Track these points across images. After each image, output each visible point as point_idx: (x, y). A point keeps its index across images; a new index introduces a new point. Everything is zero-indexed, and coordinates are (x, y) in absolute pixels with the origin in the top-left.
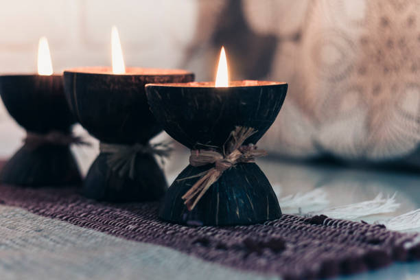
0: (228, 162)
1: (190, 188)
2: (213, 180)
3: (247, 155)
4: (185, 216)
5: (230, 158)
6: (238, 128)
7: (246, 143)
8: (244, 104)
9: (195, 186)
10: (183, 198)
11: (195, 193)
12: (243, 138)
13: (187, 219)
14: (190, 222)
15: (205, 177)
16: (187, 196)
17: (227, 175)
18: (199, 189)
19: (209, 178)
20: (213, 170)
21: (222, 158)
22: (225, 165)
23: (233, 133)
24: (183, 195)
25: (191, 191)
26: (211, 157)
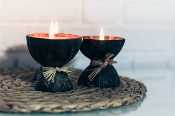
0: (104, 65)
1: (91, 73)
2: (99, 71)
3: (110, 63)
4: (88, 83)
5: (105, 64)
6: (108, 54)
7: (111, 59)
8: (111, 46)
9: (93, 73)
10: (88, 77)
11: (92, 76)
12: (110, 57)
13: (89, 84)
14: (90, 85)
15: (96, 70)
16: (90, 76)
17: (103, 69)
18: (94, 74)
19: (97, 70)
20: (99, 68)
21: (102, 64)
22: (103, 66)
23: (107, 56)
24: (88, 76)
25: (91, 74)
26: (98, 63)
